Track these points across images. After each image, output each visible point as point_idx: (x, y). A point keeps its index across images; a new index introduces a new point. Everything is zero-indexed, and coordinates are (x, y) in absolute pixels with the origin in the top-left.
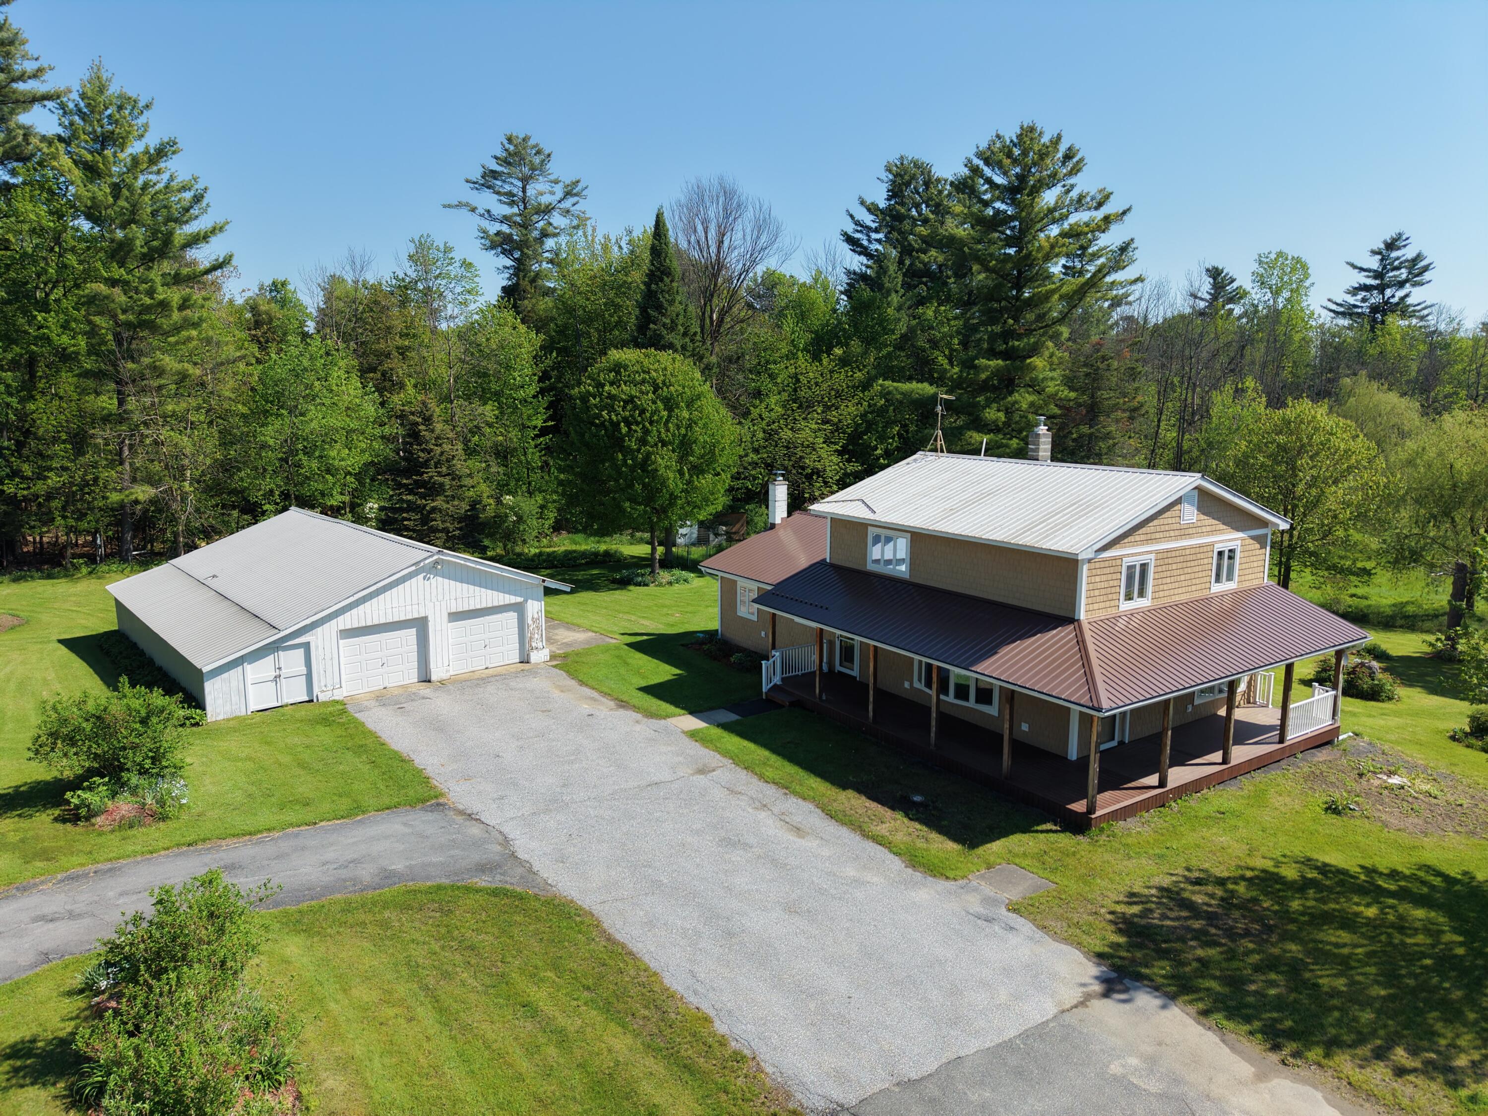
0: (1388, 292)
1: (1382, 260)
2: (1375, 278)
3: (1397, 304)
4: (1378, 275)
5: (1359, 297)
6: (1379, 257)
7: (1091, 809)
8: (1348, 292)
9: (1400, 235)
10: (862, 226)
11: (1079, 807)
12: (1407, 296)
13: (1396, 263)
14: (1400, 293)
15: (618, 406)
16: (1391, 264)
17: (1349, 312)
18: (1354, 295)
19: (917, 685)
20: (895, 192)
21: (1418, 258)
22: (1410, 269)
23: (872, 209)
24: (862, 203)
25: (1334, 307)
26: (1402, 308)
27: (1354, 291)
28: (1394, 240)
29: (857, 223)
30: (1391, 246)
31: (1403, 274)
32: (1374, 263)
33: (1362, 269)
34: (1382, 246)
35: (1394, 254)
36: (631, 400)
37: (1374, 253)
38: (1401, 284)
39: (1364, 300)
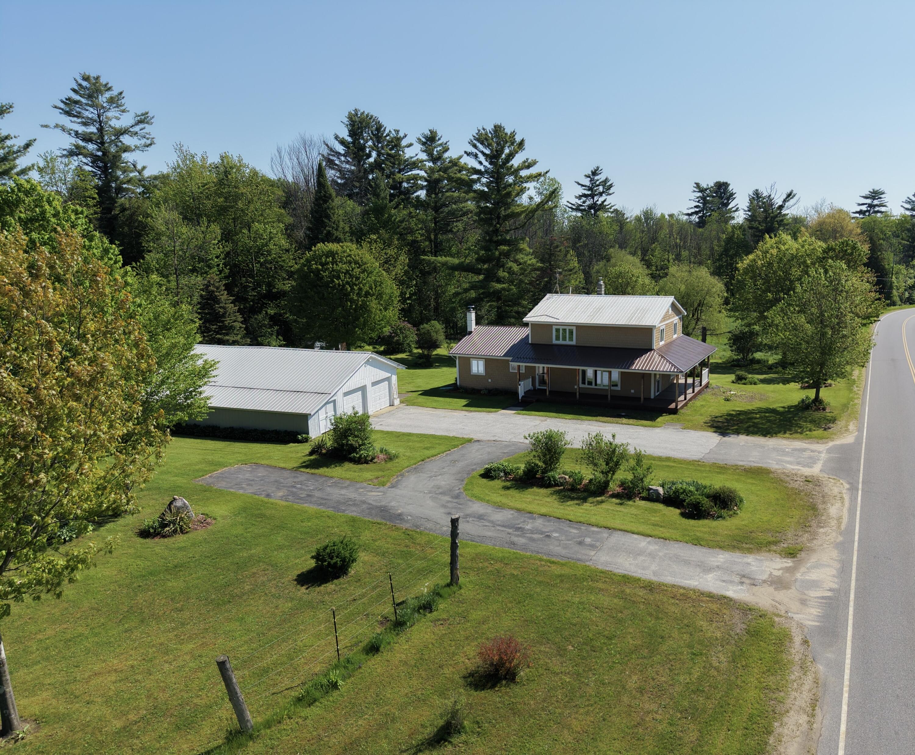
0: (596, 198)
1: (591, 181)
2: (589, 190)
3: (600, 205)
4: (590, 189)
5: (582, 200)
6: (589, 179)
7: (677, 406)
8: (576, 197)
9: (598, 168)
10: (333, 152)
11: (673, 406)
12: (605, 201)
13: (598, 183)
14: (601, 199)
15: (342, 276)
16: (595, 183)
17: (578, 209)
18: (580, 199)
19: (581, 386)
20: (353, 133)
21: (606, 180)
22: (604, 186)
23: (342, 142)
24: (336, 137)
25: (570, 206)
26: (602, 207)
27: (580, 197)
28: (596, 170)
29: (331, 150)
30: (594, 173)
31: (601, 189)
32: (587, 182)
33: (583, 186)
34: (590, 173)
35: (596, 178)
36: (347, 272)
37: (588, 176)
38: (601, 194)
39: (584, 202)
